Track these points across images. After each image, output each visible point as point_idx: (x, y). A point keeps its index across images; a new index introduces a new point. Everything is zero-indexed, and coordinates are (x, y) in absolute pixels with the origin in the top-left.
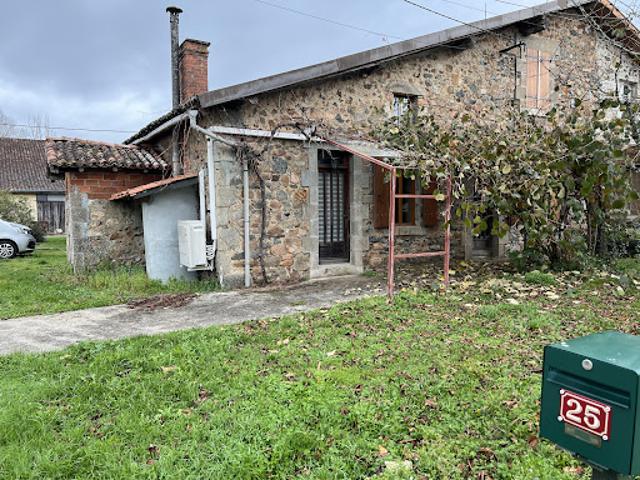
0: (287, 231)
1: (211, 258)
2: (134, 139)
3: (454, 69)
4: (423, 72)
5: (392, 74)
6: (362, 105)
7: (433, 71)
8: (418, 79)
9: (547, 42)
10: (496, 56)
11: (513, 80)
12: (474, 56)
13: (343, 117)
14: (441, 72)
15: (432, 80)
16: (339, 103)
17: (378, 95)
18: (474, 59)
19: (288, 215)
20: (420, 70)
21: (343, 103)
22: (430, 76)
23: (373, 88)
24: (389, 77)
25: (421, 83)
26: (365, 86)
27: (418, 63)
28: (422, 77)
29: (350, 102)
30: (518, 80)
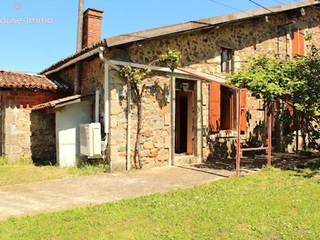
0: (155, 132)
1: (104, 149)
2: (46, 71)
3: (254, 34)
4: (236, 35)
5: (219, 35)
6: (202, 52)
7: (242, 34)
8: (234, 39)
9: (302, 23)
10: (276, 29)
11: (285, 44)
12: (264, 28)
13: (190, 58)
14: (247, 36)
15: (242, 39)
16: (188, 50)
17: (211, 46)
18: (264, 29)
19: (155, 121)
20: (235, 33)
21: (191, 49)
22: (241, 37)
23: (208, 41)
24: (217, 36)
25: (236, 41)
26: (204, 40)
27: (234, 29)
28: (236, 37)
29: (195, 49)
30: (288, 44)
